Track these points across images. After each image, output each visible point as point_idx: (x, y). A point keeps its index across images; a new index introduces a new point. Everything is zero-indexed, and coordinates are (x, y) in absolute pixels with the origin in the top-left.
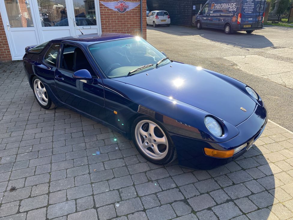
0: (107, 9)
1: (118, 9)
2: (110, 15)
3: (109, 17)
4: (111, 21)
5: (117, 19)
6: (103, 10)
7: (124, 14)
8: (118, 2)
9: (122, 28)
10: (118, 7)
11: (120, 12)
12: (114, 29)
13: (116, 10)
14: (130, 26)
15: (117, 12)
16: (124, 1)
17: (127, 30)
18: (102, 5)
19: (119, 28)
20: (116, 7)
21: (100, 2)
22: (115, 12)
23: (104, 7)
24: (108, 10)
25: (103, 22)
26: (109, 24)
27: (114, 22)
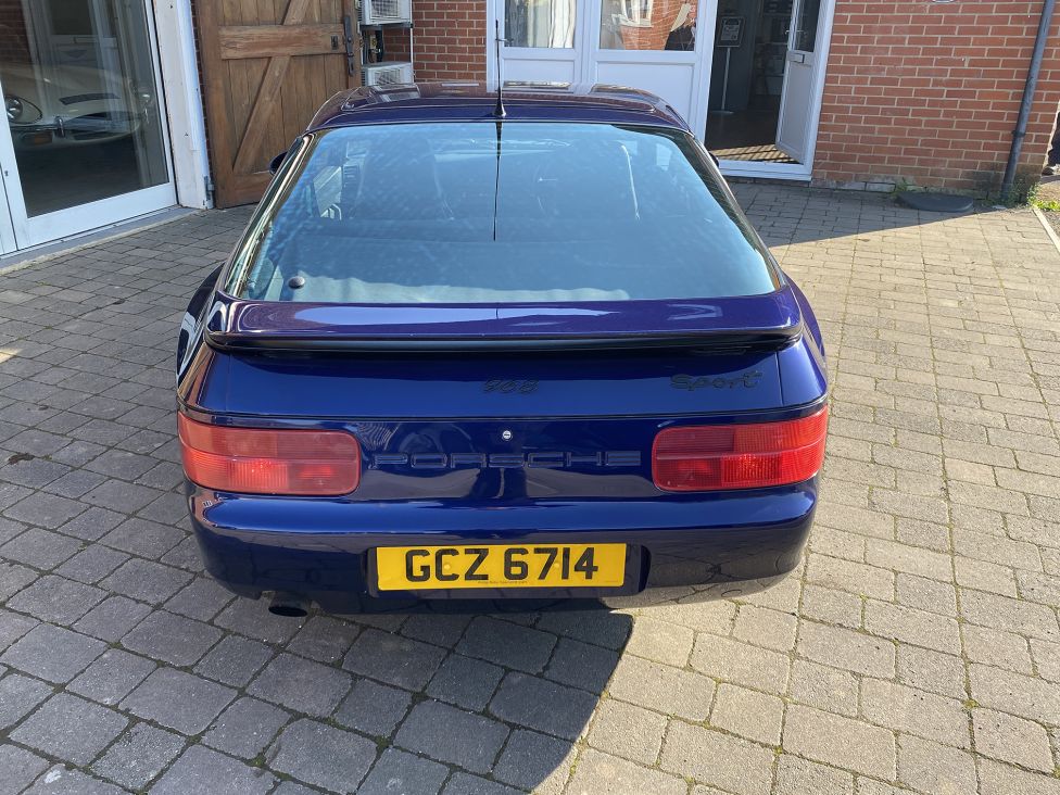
3: (875, 20)
4: (877, 37)
5: (912, 30)
7: (956, 8)
9: (928, 73)
12: (884, 75)
14: (972, 63)
17: (948, 84)
19: (912, 72)
25: (840, 39)
26: (864, 50)
27: (890, 41)
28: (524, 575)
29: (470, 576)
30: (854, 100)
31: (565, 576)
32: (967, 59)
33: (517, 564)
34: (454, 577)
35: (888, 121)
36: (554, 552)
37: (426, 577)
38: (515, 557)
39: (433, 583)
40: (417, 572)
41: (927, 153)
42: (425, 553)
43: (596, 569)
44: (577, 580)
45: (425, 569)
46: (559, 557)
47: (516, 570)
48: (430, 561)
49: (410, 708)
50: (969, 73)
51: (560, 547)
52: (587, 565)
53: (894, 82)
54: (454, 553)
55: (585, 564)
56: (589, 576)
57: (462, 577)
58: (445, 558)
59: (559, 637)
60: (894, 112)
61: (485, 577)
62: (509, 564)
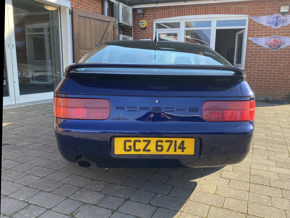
0: (254, 45)
1: (270, 46)
2: (258, 52)
3: (257, 55)
4: (257, 59)
6: (250, 46)
7: (278, 52)
8: (272, 37)
9: (272, 68)
10: (270, 43)
11: (272, 49)
12: (260, 69)
13: (267, 46)
14: (283, 66)
15: (268, 49)
16: (280, 37)
17: (277, 71)
18: (250, 41)
19: (268, 68)
20: (267, 44)
21: (247, 38)
22: (265, 49)
23: (252, 44)
24: (256, 47)
25: (248, 60)
26: (254, 63)
27: (261, 60)
28: (162, 150)
29: (144, 150)
30: (253, 75)
31: (175, 151)
32: (282, 65)
33: (160, 146)
34: (139, 150)
35: (262, 81)
36: (171, 142)
37: (130, 150)
38: (159, 144)
39: (133, 152)
40: (128, 148)
41: (273, 89)
42: (130, 141)
43: (185, 148)
44: (179, 152)
45: (130, 147)
46: (173, 144)
47: (159, 148)
48: (132, 144)
49: (123, 203)
50: (283, 68)
51: (174, 139)
52: (182, 147)
53: (263, 71)
54: (140, 141)
55: (181, 147)
56: (183, 151)
57: (142, 150)
58: (137, 143)
59: (173, 186)
60: (264, 78)
61: (149, 151)
62: (157, 146)
